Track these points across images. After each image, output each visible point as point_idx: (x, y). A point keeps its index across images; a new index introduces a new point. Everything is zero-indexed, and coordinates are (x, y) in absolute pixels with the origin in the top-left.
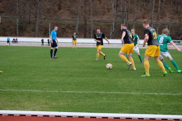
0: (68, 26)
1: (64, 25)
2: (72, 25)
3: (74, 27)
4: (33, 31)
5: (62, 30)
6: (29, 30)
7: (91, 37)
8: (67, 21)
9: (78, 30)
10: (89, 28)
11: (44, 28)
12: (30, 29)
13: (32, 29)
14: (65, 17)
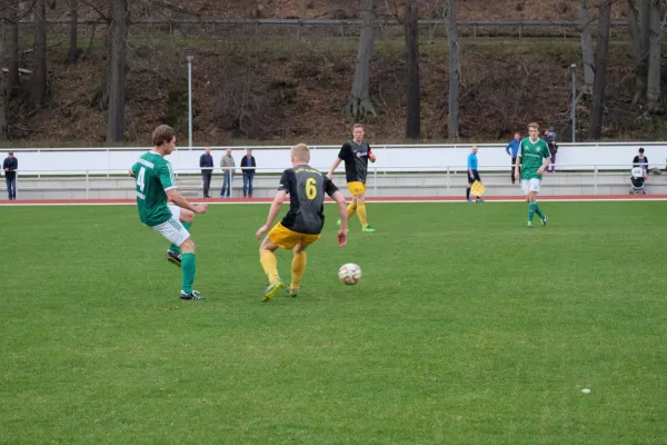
0: (308, 71)
1: (283, 60)
2: (332, 60)
3: (342, 70)
4: (94, 104)
5: (274, 94)
6: (69, 102)
7: (453, 130)
8: (304, 40)
9: (373, 92)
10: (436, 76)
11: (163, 83)
12: (75, 94)
13: (90, 97)
14: (294, 13)
